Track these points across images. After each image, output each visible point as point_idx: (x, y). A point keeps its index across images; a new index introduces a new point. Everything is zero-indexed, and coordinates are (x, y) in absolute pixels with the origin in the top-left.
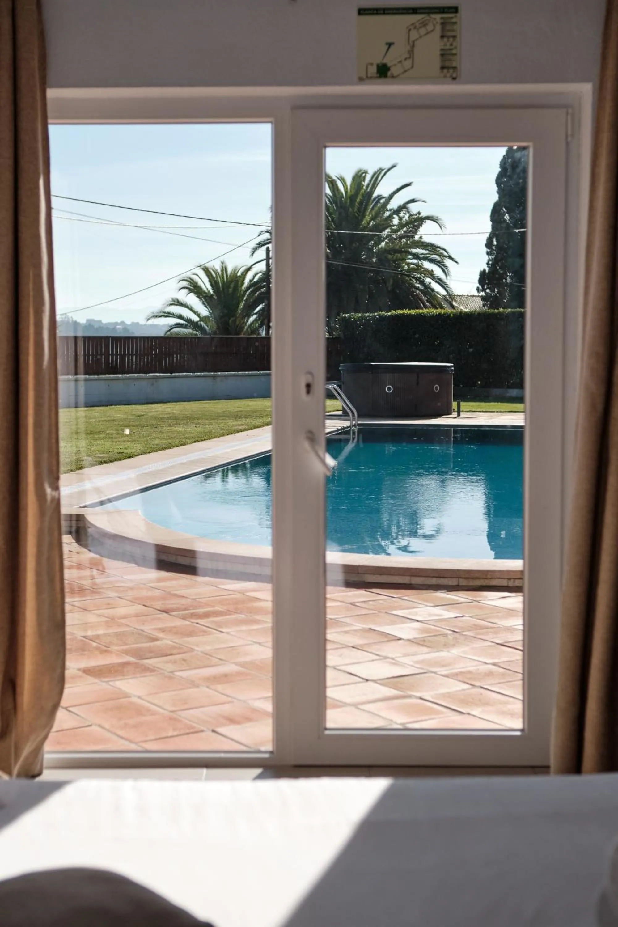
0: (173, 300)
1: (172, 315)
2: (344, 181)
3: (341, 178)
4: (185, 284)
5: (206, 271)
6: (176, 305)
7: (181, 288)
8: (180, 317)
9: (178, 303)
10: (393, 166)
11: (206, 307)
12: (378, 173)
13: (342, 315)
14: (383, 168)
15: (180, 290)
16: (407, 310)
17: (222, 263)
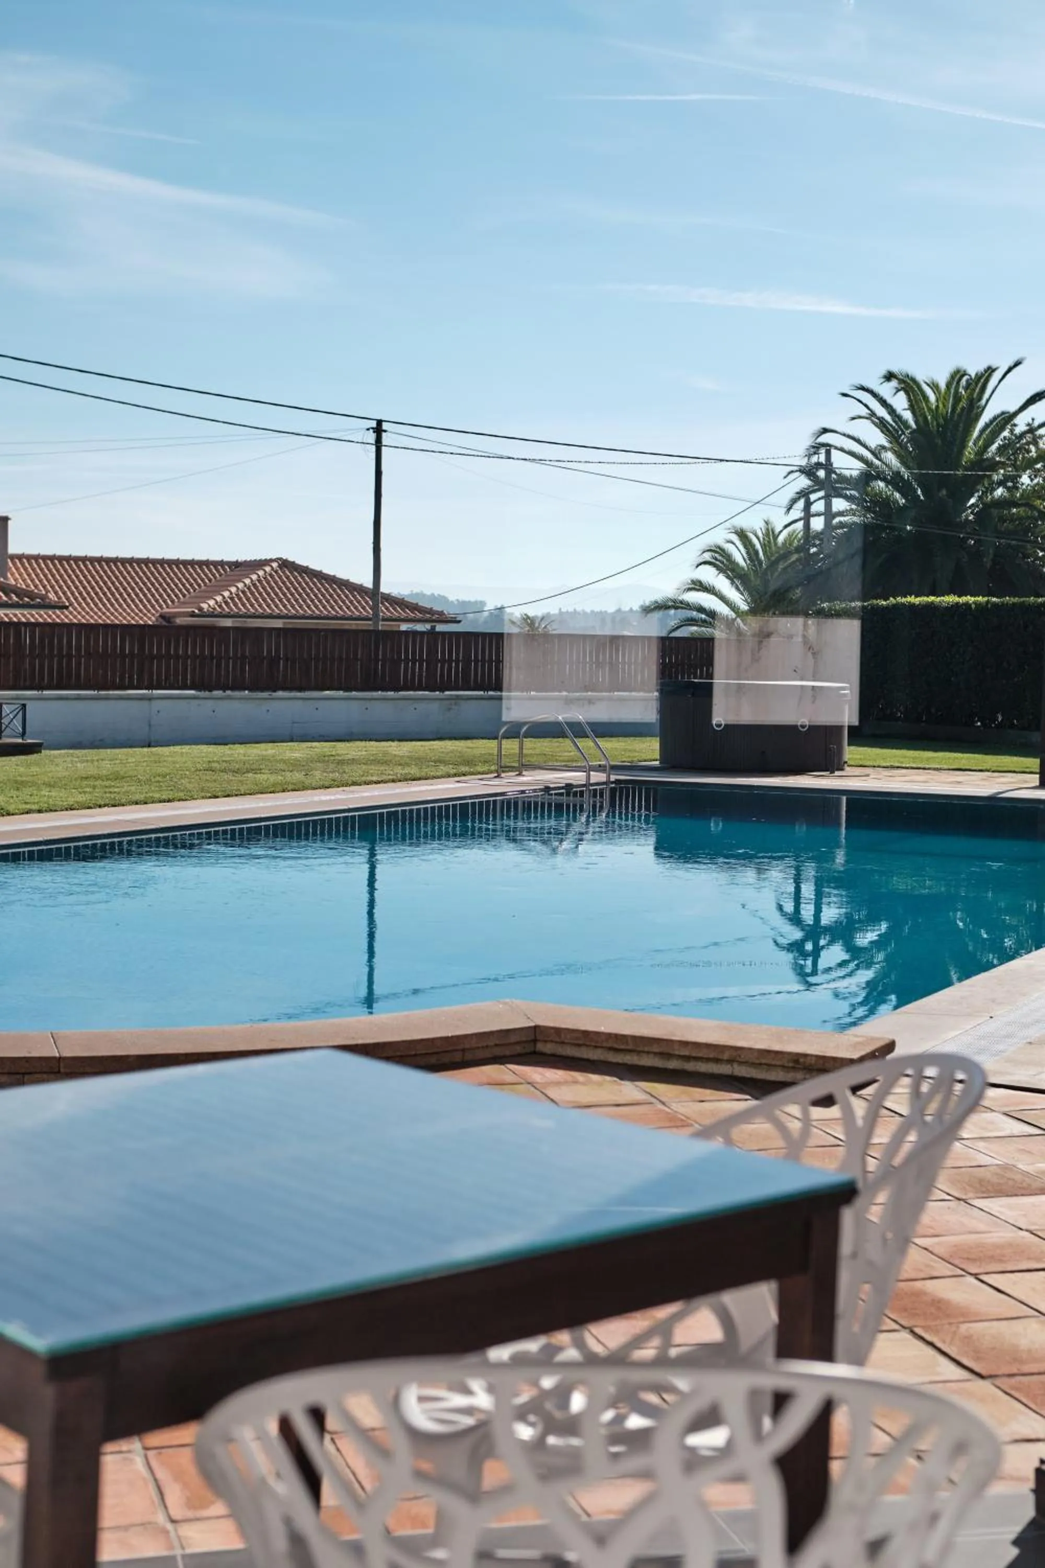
0: (693, 582)
1: (687, 606)
2: (937, 390)
3: (933, 384)
4: (707, 556)
5: (742, 535)
6: (698, 590)
7: (700, 564)
8: (701, 609)
9: (699, 586)
10: (1017, 364)
11: (742, 594)
12: (986, 375)
13: (820, 605)
14: (994, 367)
15: (697, 566)
16: (913, 597)
17: (767, 523)
